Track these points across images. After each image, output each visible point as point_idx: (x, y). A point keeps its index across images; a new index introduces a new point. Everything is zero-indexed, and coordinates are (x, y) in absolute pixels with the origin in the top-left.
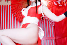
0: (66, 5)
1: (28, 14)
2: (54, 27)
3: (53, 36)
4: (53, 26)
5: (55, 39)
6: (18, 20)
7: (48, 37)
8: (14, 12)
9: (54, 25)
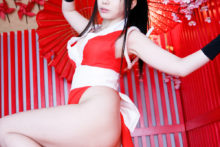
0: (209, 21)
1: (84, 57)
2: (180, 91)
3: (178, 122)
4: (176, 90)
5: (183, 129)
6: (62, 76)
7: (162, 123)
8: (50, 51)
9: (177, 87)
